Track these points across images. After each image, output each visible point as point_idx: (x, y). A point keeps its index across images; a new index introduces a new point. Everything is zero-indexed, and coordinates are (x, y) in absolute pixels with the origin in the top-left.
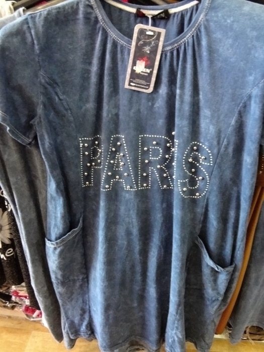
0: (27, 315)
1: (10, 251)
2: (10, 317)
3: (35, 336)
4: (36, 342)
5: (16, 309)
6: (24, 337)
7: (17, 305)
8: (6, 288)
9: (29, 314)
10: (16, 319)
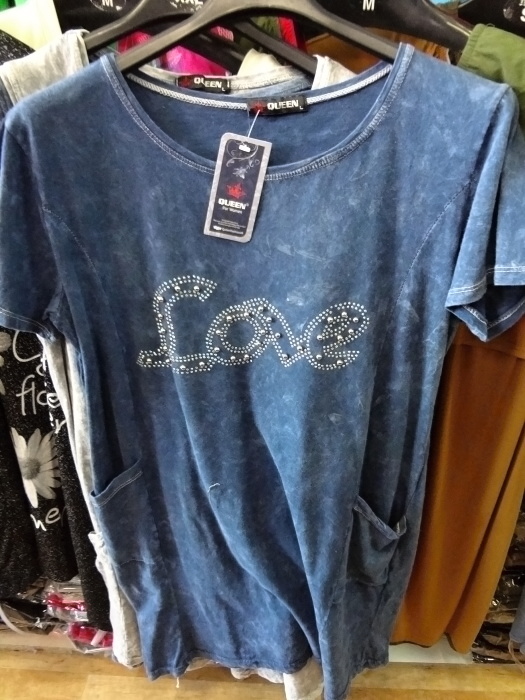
0: (77, 643)
1: (54, 512)
2: (40, 650)
3: (94, 685)
4: (98, 696)
5: (55, 632)
6: (73, 687)
7: (57, 624)
8: (34, 591)
9: (81, 640)
10: (54, 652)
